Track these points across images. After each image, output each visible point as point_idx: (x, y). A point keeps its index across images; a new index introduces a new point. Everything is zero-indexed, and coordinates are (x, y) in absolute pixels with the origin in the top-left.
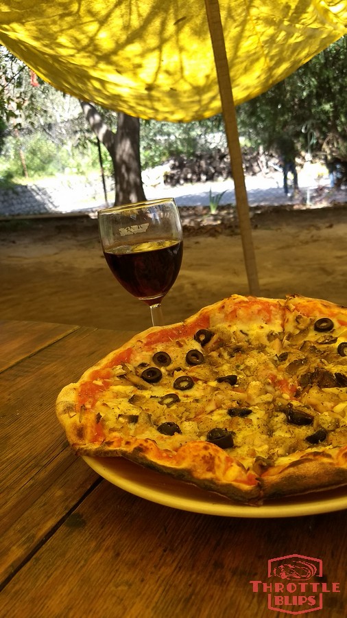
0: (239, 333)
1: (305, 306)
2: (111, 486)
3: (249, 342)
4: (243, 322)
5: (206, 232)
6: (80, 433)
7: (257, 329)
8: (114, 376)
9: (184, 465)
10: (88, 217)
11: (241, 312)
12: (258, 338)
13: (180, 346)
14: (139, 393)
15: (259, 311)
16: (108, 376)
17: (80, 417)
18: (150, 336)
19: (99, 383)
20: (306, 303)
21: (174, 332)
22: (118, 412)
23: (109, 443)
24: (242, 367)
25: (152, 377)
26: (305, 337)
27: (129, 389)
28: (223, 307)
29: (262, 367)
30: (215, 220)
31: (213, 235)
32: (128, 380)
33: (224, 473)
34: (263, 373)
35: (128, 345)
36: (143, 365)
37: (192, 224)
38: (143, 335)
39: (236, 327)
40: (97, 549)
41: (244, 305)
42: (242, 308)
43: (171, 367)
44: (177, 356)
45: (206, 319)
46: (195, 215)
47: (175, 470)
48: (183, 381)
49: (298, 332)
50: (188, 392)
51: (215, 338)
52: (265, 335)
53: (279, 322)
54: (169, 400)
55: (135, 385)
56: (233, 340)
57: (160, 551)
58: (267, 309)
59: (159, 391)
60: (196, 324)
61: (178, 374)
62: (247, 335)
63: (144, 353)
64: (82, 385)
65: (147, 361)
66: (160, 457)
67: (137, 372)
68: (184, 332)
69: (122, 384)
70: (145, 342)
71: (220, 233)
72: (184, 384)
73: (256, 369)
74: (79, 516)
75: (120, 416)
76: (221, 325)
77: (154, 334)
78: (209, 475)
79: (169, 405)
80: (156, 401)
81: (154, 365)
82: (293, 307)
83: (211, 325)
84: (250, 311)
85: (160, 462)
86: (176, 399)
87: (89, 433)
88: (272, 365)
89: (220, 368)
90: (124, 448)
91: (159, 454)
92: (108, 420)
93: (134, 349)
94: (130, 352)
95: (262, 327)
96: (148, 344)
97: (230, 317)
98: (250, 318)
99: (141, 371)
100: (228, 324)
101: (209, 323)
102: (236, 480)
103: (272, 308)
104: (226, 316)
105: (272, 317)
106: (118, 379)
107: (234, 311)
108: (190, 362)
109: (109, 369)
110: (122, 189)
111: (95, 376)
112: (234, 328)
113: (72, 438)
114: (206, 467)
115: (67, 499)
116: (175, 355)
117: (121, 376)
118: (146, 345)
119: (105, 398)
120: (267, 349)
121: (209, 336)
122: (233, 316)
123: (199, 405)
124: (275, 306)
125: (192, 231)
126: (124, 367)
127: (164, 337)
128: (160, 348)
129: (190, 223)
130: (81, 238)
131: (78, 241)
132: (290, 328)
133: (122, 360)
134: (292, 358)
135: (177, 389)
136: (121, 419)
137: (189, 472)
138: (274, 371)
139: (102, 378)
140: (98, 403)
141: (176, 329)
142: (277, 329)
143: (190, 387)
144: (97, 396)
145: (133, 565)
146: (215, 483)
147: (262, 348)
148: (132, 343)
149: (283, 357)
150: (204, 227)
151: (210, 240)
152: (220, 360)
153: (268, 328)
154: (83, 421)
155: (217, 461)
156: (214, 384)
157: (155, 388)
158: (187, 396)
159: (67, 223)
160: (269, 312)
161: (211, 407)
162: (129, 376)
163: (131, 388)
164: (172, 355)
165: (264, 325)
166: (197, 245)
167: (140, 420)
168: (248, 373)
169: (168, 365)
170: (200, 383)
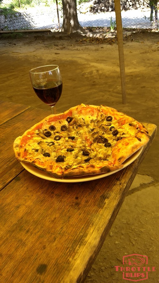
0: (82, 119)
1: (105, 111)
2: (27, 171)
3: (84, 123)
4: (83, 115)
5: (107, 42)
6: (19, 155)
7: (88, 118)
8: (35, 134)
9: (45, 167)
10: (50, 31)
11: (83, 111)
12: (87, 122)
13: (60, 123)
14: (43, 140)
15: (89, 111)
16: (33, 134)
17: (19, 150)
18: (50, 119)
19: (29, 136)
20: (106, 109)
21: (59, 117)
22: (33, 148)
23: (26, 159)
24: (79, 133)
25: (48, 135)
26: (103, 122)
27: (39, 139)
28: (77, 109)
29: (84, 134)
30: (112, 35)
31: (110, 44)
32: (39, 135)
33: (55, 170)
34: (84, 136)
35: (42, 122)
36: (46, 130)
37: (101, 37)
38: (48, 117)
39: (81, 117)
40: (22, 187)
41: (85, 108)
42: (84, 110)
43: (55, 131)
44: (58, 127)
45: (71, 113)
46: (103, 32)
47: (42, 168)
48: (57, 137)
49: (101, 120)
50: (58, 141)
51: (73, 120)
52: (90, 120)
53: (96, 115)
54: (51, 144)
55: (42, 137)
56: (79, 122)
57: (39, 188)
58: (92, 110)
59: (49, 140)
60: (68, 114)
61: (57, 134)
62: (84, 120)
63: (47, 125)
64: (23, 137)
65: (47, 128)
66: (39, 164)
67: (43, 132)
68: (63, 117)
69: (37, 137)
70: (48, 121)
71: (115, 43)
72: (58, 138)
73: (82, 134)
74: (19, 177)
75: (33, 149)
76: (76, 116)
77: (51, 118)
78: (50, 170)
79: (50, 146)
80: (47, 144)
81: (49, 130)
82: (101, 111)
83: (73, 115)
84: (86, 111)
85: (39, 166)
86: (53, 144)
87: (21, 155)
88: (87, 133)
89: (71, 133)
90: (29, 161)
91: (39, 163)
92: (29, 150)
93: (43, 123)
94: (42, 124)
95: (90, 117)
96: (49, 122)
97: (79, 112)
98: (86, 114)
99: (45, 132)
100: (79, 115)
101: (72, 114)
102: (58, 172)
103: (94, 110)
104: (78, 112)
105: (94, 114)
106: (36, 135)
107: (81, 111)
108: (62, 130)
109: (33, 131)
110: (66, 17)
111: (29, 133)
112: (80, 117)
113: (17, 156)
114: (50, 168)
115: (16, 172)
116: (57, 127)
117: (37, 134)
118: (48, 122)
119: (30, 142)
120: (89, 126)
121: (71, 119)
122: (80, 112)
123: (59, 146)
124: (96, 109)
125: (100, 41)
126: (39, 130)
127: (55, 119)
128: (53, 124)
129: (100, 36)
130: (46, 43)
131: (45, 45)
132: (99, 119)
133: (38, 128)
134: (95, 131)
135: (55, 140)
136: (33, 150)
137: (45, 169)
138: (88, 135)
139: (31, 134)
140: (27, 145)
141: (60, 116)
142: (94, 118)
143: (59, 139)
144: (27, 141)
145: (31, 191)
146: (51, 173)
147: (87, 126)
148: (43, 121)
149: (93, 130)
150: (106, 39)
151: (109, 46)
152: (72, 130)
153: (92, 118)
154: (20, 151)
155: (53, 167)
156: (67, 139)
157: (48, 139)
158: (58, 143)
159: (39, 35)
160: (93, 111)
161: (63, 147)
162: (40, 134)
163: (40, 138)
164: (56, 127)
165: (91, 116)
166: (103, 49)
167: (39, 151)
168: (80, 135)
169: (54, 130)
170: (63, 138)
